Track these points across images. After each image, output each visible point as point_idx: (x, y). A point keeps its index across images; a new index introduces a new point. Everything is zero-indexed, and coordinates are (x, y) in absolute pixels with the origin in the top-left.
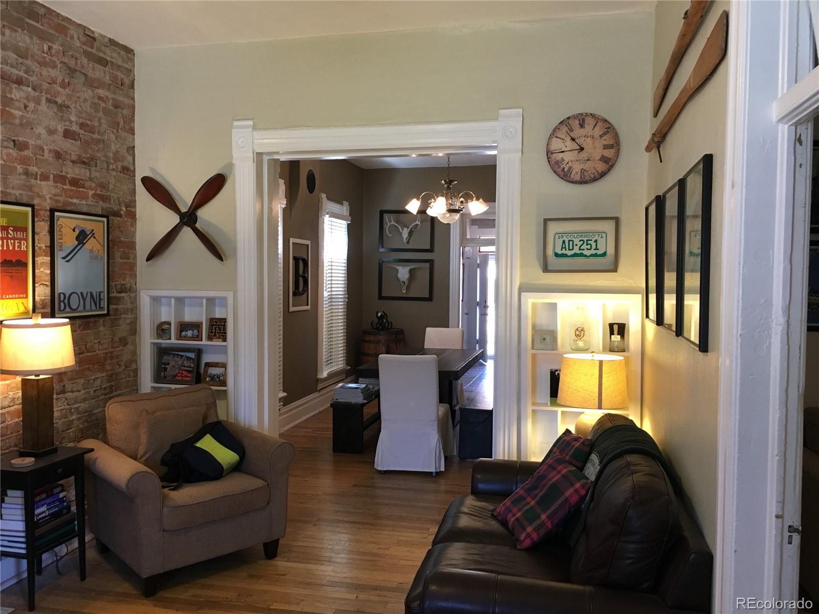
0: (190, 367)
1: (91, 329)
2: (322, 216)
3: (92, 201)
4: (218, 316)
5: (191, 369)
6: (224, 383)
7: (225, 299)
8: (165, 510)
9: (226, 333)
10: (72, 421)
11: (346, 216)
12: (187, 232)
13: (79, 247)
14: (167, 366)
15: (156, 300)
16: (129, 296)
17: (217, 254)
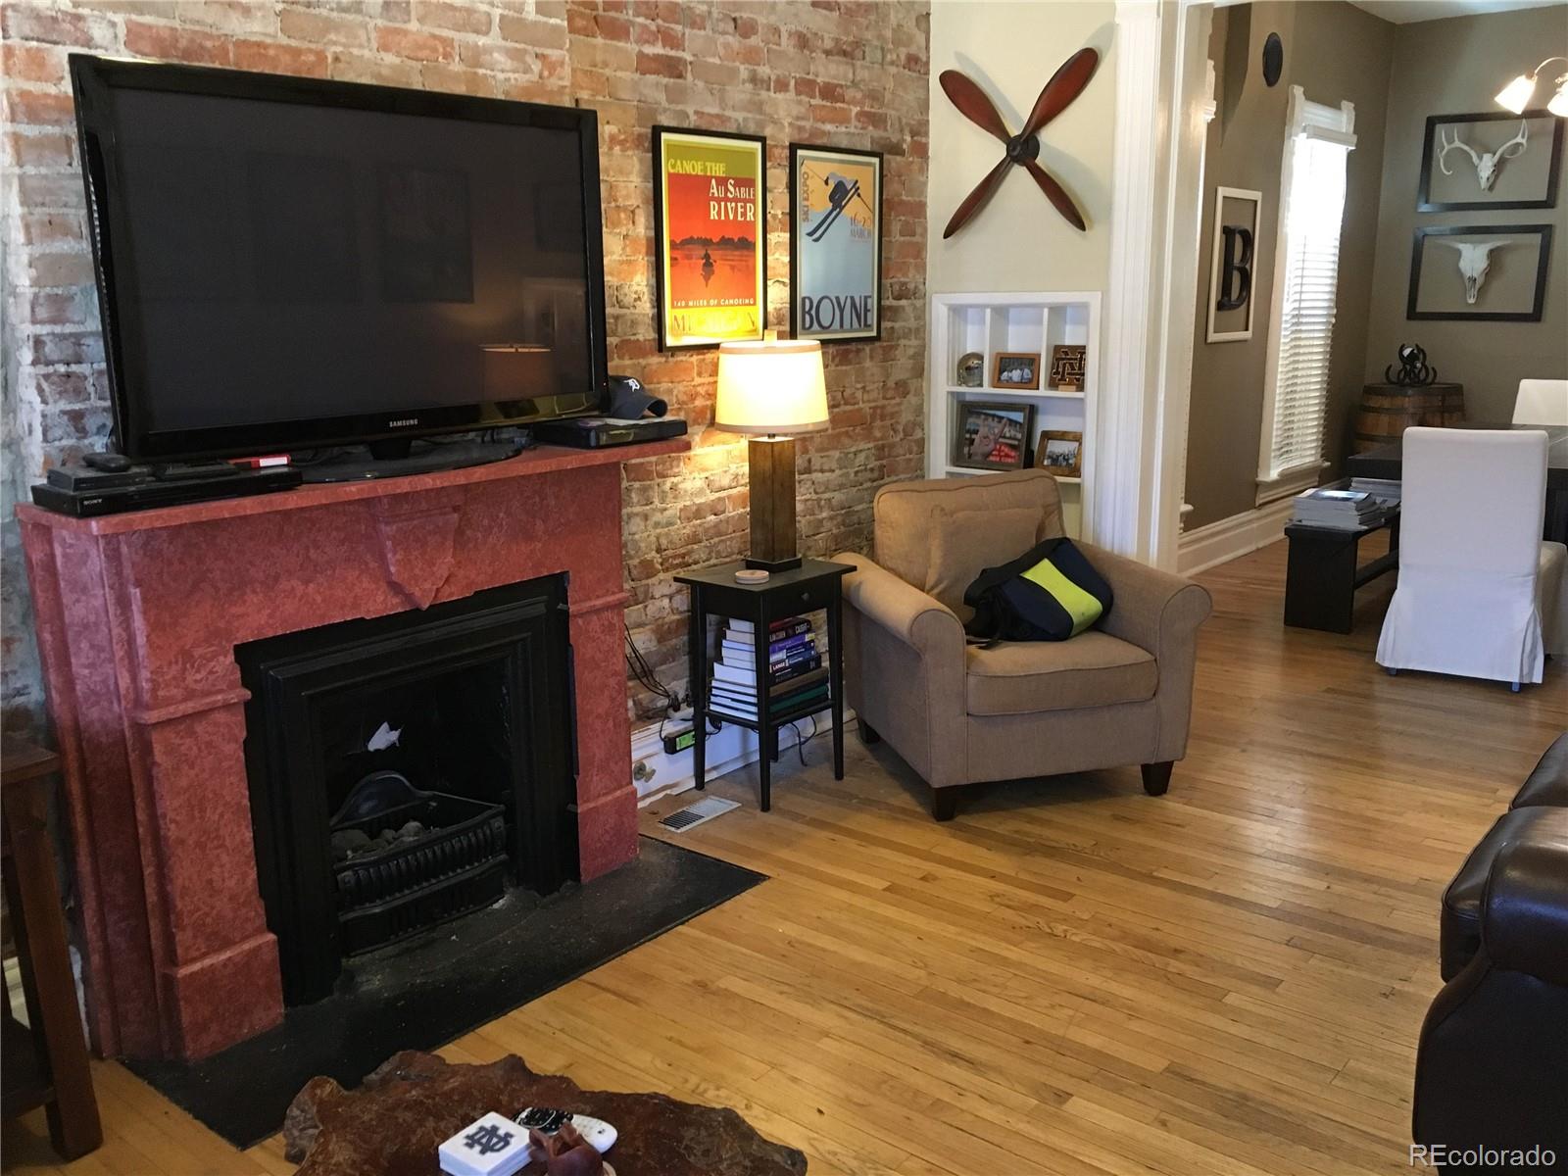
0: (1015, 439)
1: (850, 364)
2: (1290, 136)
3: (856, 127)
4: (1068, 341)
5: (1016, 443)
6: (1076, 471)
7: (1085, 306)
8: (972, 680)
9: (1083, 374)
10: (821, 521)
11: (1346, 134)
12: (1020, 175)
13: (835, 213)
14: (974, 436)
15: (957, 312)
16: (912, 304)
17: (1074, 215)
